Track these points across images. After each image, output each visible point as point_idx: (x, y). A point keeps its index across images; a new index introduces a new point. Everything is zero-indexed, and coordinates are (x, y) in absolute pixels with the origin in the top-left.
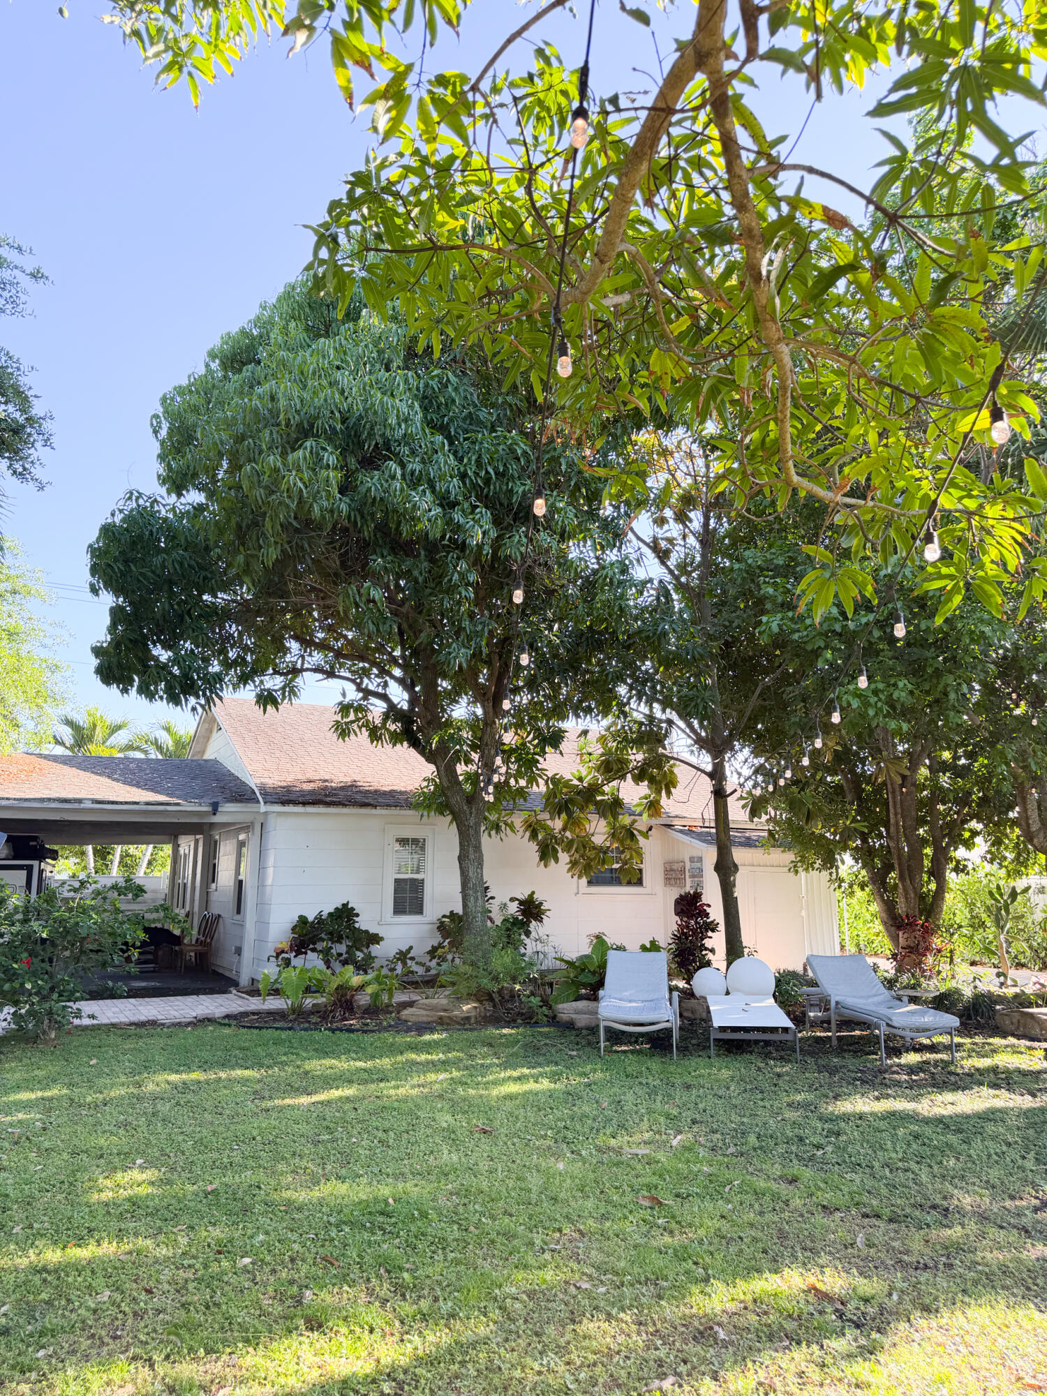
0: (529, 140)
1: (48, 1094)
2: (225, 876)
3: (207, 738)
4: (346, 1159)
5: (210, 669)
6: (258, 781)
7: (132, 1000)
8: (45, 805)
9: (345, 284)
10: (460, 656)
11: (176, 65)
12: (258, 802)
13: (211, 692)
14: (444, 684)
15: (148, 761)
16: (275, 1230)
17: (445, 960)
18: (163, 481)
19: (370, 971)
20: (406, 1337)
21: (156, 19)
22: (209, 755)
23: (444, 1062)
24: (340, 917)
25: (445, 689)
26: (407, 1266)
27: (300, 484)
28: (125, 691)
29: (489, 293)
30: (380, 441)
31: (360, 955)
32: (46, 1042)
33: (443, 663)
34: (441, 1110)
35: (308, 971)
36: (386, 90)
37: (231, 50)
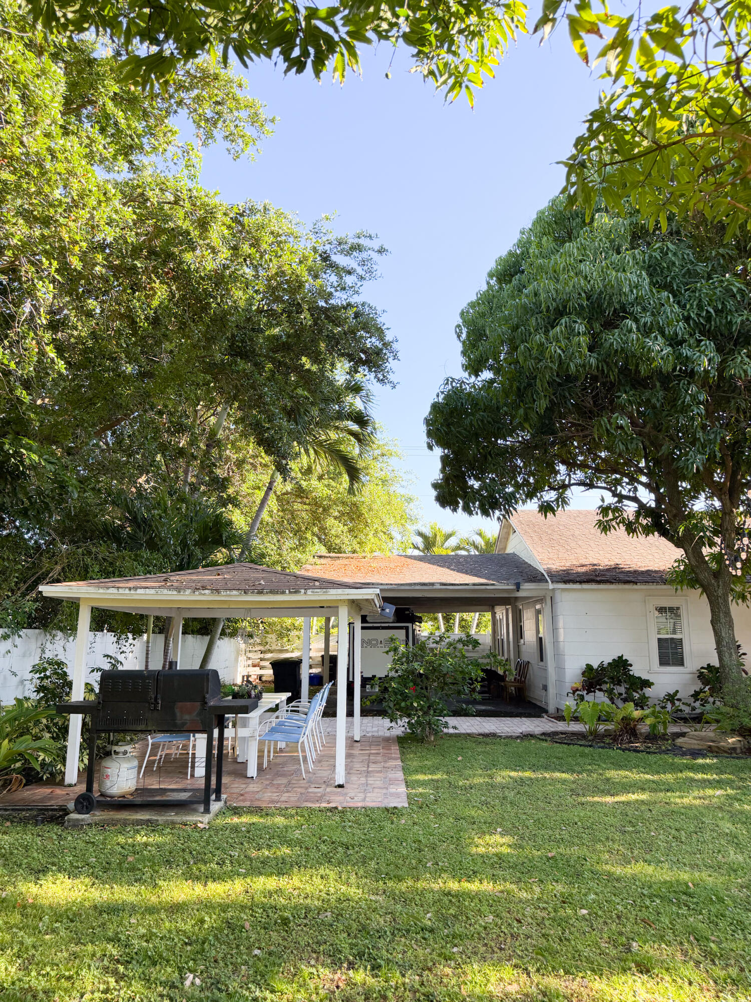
0: (734, 39)
1: (435, 777)
2: (529, 635)
3: (507, 539)
4: (649, 847)
5: (507, 490)
6: (545, 567)
7: (478, 718)
8: (413, 587)
9: (590, 195)
10: (697, 462)
11: (458, 84)
12: (547, 581)
13: (509, 506)
14: (684, 485)
15: (470, 556)
16: (602, 892)
17: (707, 702)
18: (466, 368)
19: (645, 708)
20: (721, 995)
21: (443, 58)
22: (509, 550)
23: (718, 782)
24: (617, 666)
25: (685, 489)
26: (713, 938)
27: (559, 351)
28: (455, 510)
29: (706, 170)
30: (617, 306)
31: (636, 696)
32: (429, 743)
33: (683, 468)
34: (722, 819)
35: (598, 704)
36: (614, 43)
37: (491, 61)
